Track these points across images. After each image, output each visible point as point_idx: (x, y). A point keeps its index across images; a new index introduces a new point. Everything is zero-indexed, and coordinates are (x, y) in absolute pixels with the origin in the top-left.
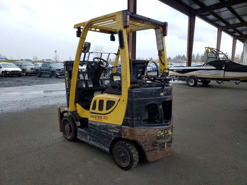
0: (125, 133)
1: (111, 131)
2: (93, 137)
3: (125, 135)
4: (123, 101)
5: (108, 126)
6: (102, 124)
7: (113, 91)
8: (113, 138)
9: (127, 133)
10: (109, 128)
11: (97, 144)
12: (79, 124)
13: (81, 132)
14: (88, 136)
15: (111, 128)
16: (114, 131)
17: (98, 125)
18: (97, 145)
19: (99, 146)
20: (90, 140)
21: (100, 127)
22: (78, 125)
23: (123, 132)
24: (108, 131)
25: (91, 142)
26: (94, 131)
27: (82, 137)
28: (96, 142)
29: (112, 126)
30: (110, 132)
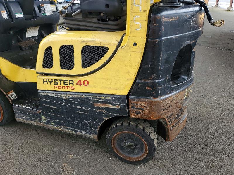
0: (139, 109)
1: (101, 106)
2: (54, 118)
3: (138, 113)
4: (135, 45)
5: (93, 98)
6: (75, 96)
7: (84, 24)
8: (106, 119)
9: (144, 109)
10: (94, 101)
11: (67, 129)
12: (13, 96)
13: (23, 111)
14: (43, 117)
15: (101, 102)
16: (108, 106)
17: (66, 96)
18: (69, 131)
19: (73, 132)
20: (48, 122)
21: (70, 101)
22: (11, 98)
23: (133, 107)
24: (93, 107)
25: (51, 126)
26: (56, 108)
27: (27, 119)
28: (64, 125)
29: (103, 98)
30: (98, 108)
